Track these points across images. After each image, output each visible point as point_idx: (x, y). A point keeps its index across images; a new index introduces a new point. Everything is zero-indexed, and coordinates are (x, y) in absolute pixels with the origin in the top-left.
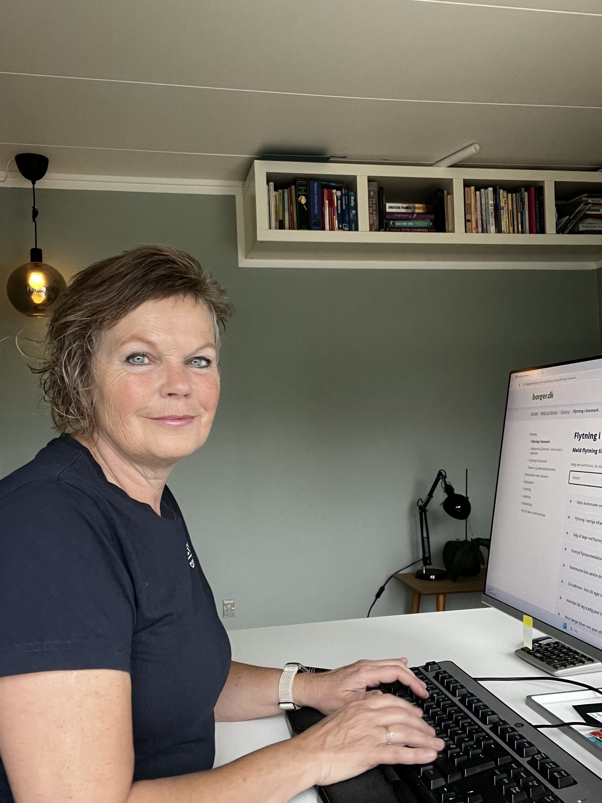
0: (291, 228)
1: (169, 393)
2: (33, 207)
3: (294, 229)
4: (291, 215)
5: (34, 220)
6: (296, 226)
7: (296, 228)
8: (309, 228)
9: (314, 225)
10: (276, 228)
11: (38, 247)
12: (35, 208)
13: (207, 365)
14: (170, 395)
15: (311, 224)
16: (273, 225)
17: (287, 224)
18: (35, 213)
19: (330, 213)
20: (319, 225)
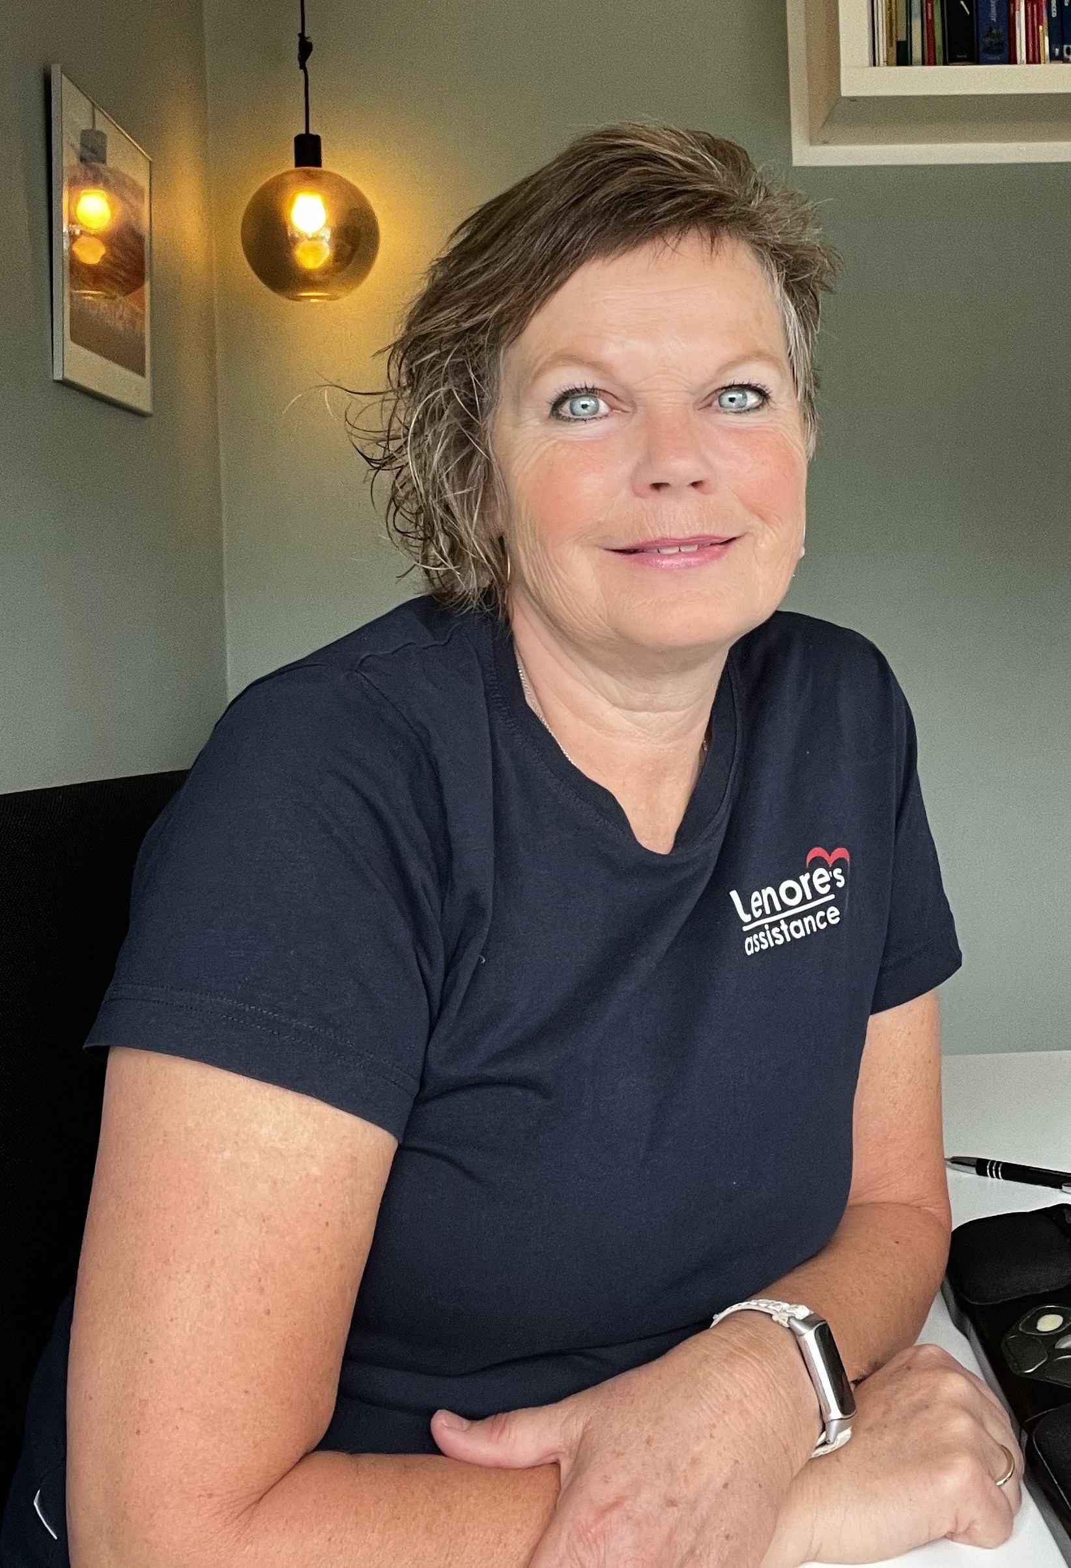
0: (929, 60)
1: (654, 482)
2: (299, 35)
3: (935, 64)
4: (927, 26)
5: (303, 66)
6: (939, 57)
7: (941, 60)
8: (974, 60)
9: (986, 50)
10: (888, 63)
11: (313, 131)
12: (306, 35)
13: (761, 402)
14: (657, 486)
15: (978, 47)
16: (882, 55)
17: (917, 52)
18: (305, 49)
19: (1030, 18)
20: (1000, 51)
